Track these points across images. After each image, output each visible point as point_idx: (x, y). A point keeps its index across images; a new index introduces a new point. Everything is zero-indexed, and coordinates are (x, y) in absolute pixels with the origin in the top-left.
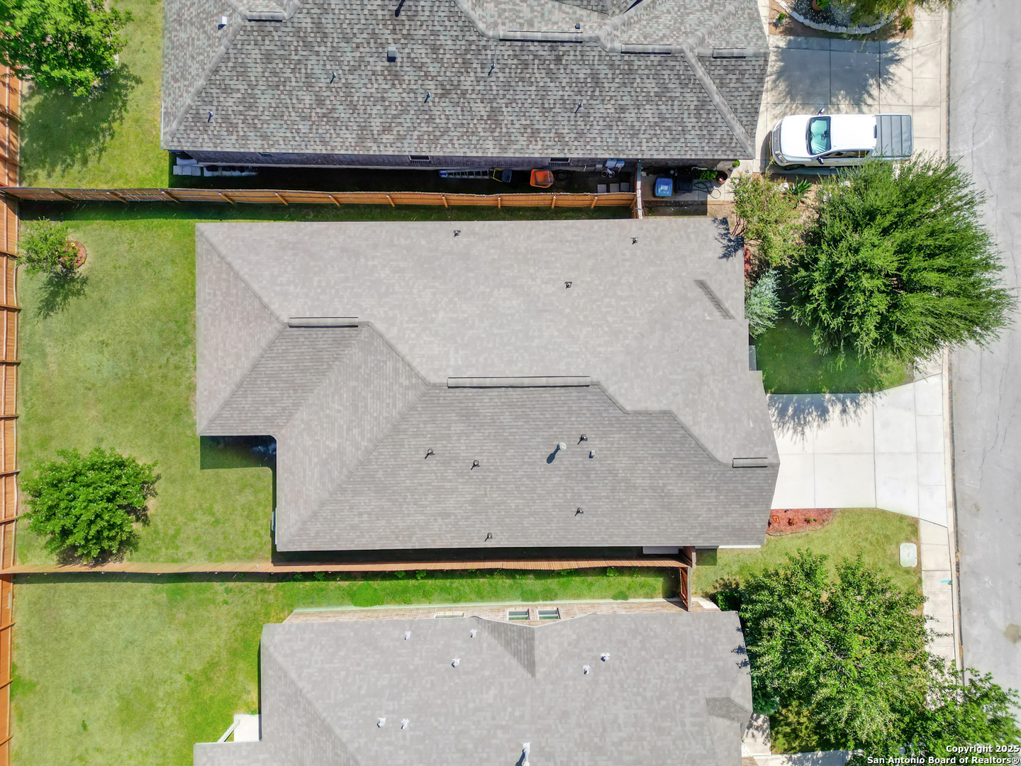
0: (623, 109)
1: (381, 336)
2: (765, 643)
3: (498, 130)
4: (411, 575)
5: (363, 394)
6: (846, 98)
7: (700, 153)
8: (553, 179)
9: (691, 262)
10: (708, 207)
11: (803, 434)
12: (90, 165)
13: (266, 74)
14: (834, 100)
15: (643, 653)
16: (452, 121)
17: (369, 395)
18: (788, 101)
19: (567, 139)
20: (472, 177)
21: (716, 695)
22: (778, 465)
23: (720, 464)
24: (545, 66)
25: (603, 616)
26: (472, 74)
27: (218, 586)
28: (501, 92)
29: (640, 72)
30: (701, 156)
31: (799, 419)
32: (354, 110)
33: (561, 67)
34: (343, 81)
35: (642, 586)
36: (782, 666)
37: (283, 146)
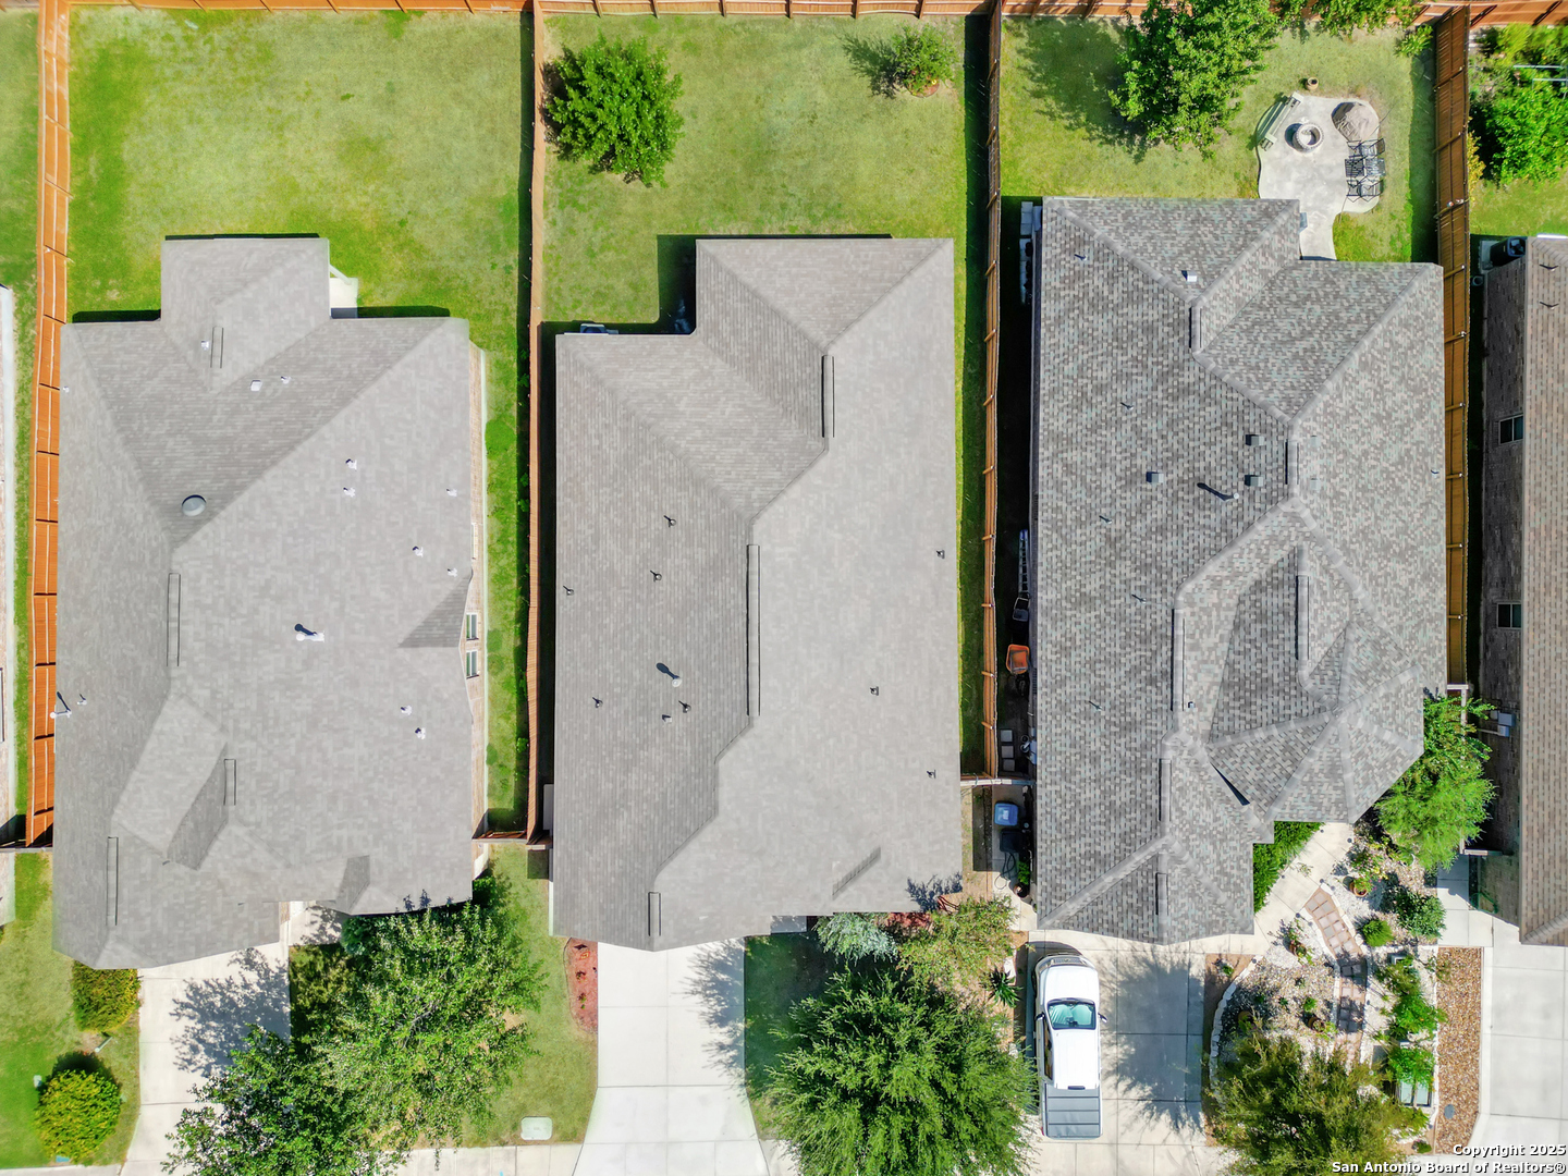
0: (1095, 761)
1: (811, 465)
2: (435, 929)
3: (1069, 606)
4: (524, 493)
5: (743, 443)
6: (1125, 1054)
7: (1044, 858)
8: (1016, 673)
9: (904, 844)
10: (984, 873)
11: (693, 993)
12: (1034, 101)
13: (1130, 327)
14: (1123, 1038)
15: (424, 780)
16: (1078, 549)
17: (741, 451)
18: (1120, 978)
19: (1059, 691)
20: (1021, 571)
21: (374, 869)
22: (652, 949)
23: (654, 877)
24: (1144, 664)
25: (470, 732)
26: (1133, 575)
27: (514, 256)
28: (1113, 610)
29: (1139, 782)
30: (1041, 859)
31: (712, 988)
32: (1091, 430)
33: (1143, 685)
34: (1124, 418)
35: (504, 783)
36: (405, 950)
37: (1048, 343)
